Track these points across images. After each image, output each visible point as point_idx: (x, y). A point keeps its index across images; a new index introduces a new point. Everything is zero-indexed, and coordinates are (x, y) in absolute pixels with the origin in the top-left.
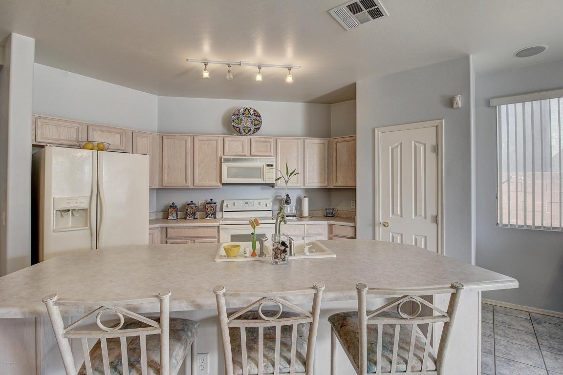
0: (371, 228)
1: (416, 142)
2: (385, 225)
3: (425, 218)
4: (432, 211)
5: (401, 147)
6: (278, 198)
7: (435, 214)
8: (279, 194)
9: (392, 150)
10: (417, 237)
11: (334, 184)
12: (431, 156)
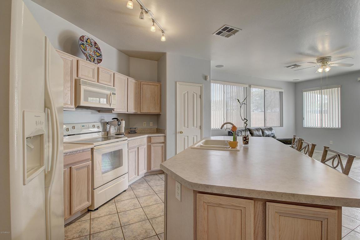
0: (174, 136)
1: (194, 92)
2: (181, 132)
3: (197, 127)
4: (199, 124)
5: (188, 93)
6: (103, 121)
7: (200, 125)
8: (103, 118)
9: (184, 94)
10: (194, 136)
11: (141, 112)
12: (199, 99)
